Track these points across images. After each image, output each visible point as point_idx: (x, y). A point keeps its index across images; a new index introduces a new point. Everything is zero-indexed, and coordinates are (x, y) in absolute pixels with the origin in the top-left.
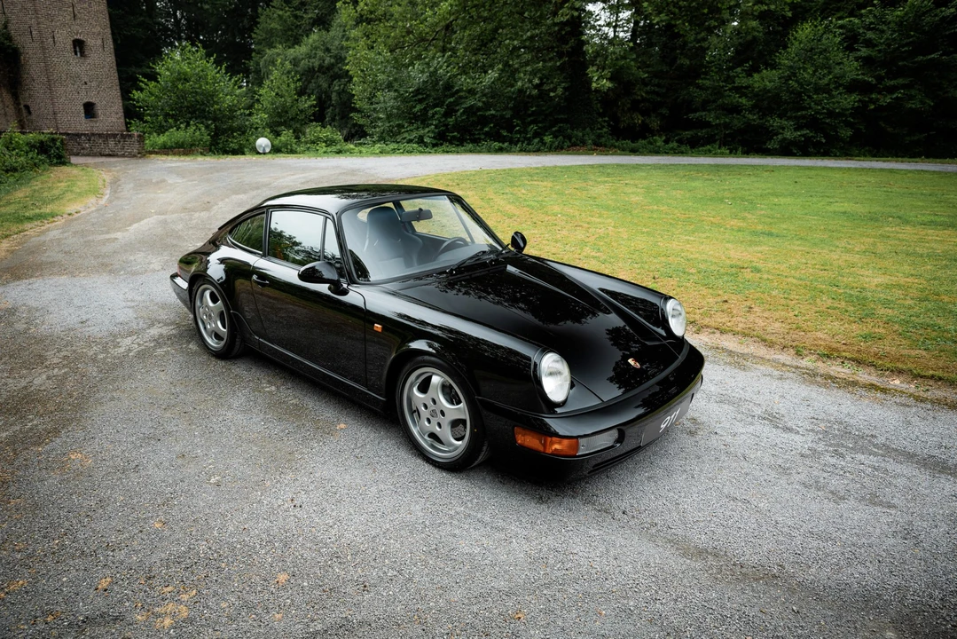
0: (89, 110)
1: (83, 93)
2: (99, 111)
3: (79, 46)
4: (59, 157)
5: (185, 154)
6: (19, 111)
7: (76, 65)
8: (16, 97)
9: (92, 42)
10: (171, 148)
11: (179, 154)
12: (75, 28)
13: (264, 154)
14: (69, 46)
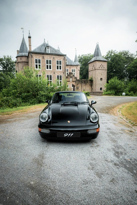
0: (101, 89)
1: (100, 86)
2: (103, 89)
3: (101, 79)
4: (88, 95)
5: (109, 95)
6: (91, 89)
7: (100, 82)
8: (91, 87)
9: (103, 78)
10: (107, 94)
11: (108, 95)
12: (101, 76)
13: (124, 96)
14: (100, 79)
